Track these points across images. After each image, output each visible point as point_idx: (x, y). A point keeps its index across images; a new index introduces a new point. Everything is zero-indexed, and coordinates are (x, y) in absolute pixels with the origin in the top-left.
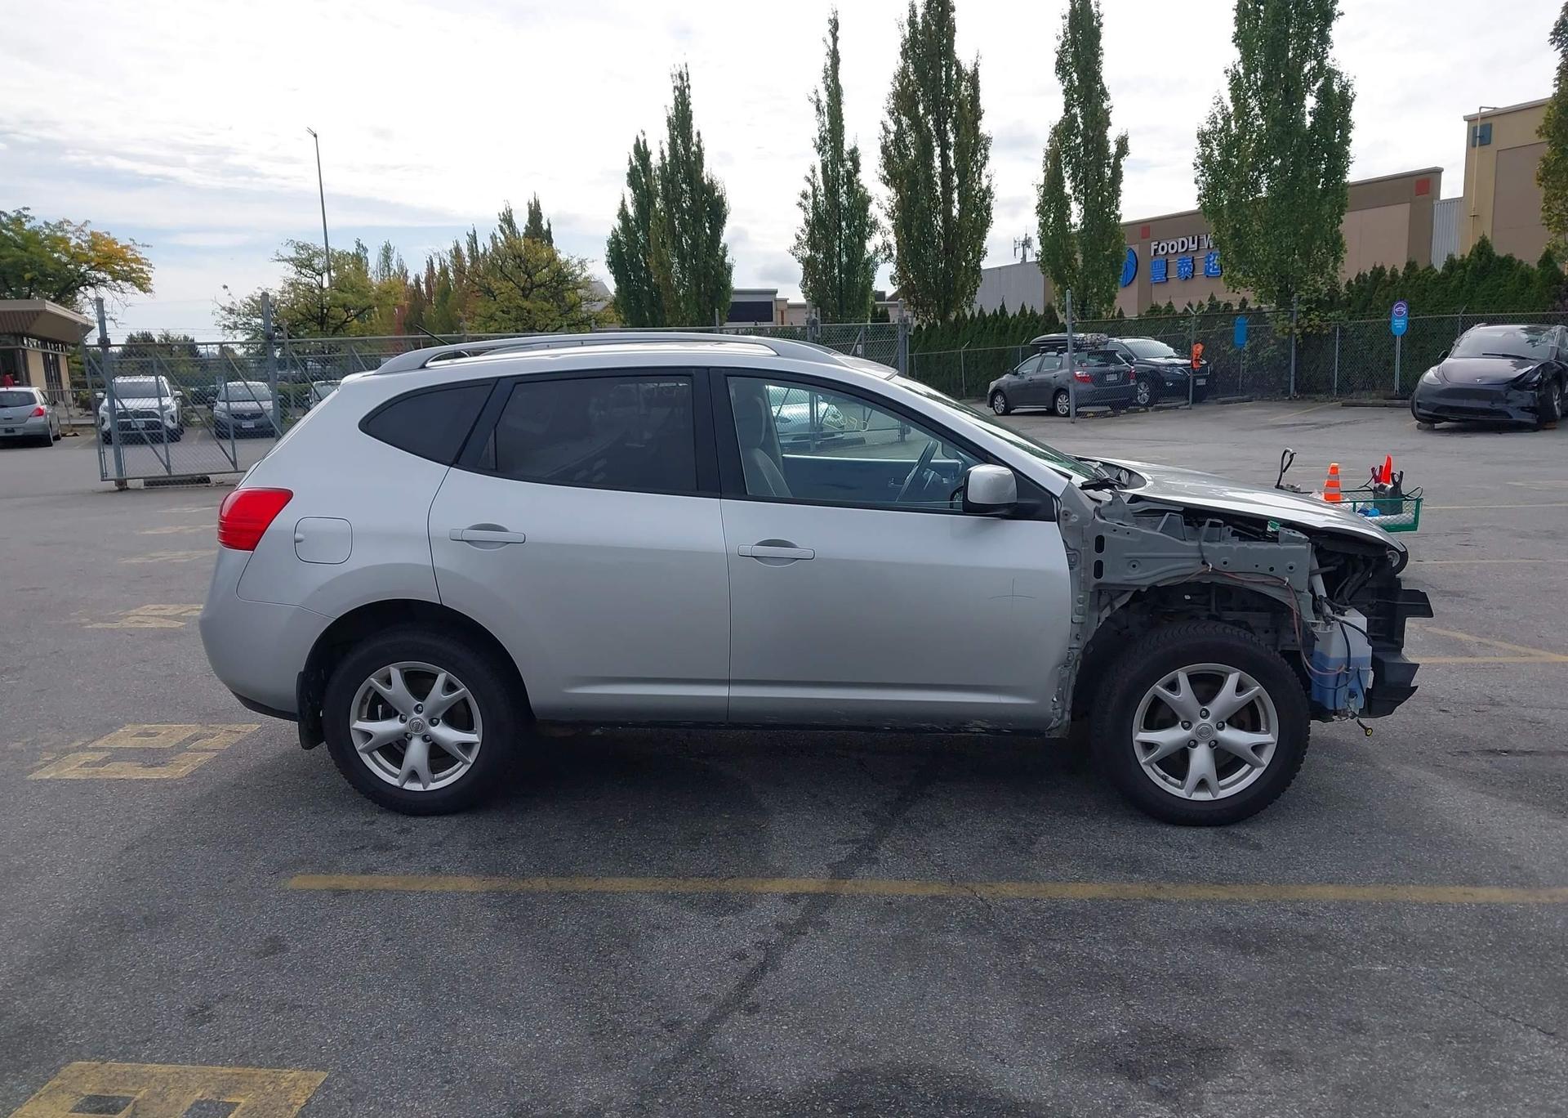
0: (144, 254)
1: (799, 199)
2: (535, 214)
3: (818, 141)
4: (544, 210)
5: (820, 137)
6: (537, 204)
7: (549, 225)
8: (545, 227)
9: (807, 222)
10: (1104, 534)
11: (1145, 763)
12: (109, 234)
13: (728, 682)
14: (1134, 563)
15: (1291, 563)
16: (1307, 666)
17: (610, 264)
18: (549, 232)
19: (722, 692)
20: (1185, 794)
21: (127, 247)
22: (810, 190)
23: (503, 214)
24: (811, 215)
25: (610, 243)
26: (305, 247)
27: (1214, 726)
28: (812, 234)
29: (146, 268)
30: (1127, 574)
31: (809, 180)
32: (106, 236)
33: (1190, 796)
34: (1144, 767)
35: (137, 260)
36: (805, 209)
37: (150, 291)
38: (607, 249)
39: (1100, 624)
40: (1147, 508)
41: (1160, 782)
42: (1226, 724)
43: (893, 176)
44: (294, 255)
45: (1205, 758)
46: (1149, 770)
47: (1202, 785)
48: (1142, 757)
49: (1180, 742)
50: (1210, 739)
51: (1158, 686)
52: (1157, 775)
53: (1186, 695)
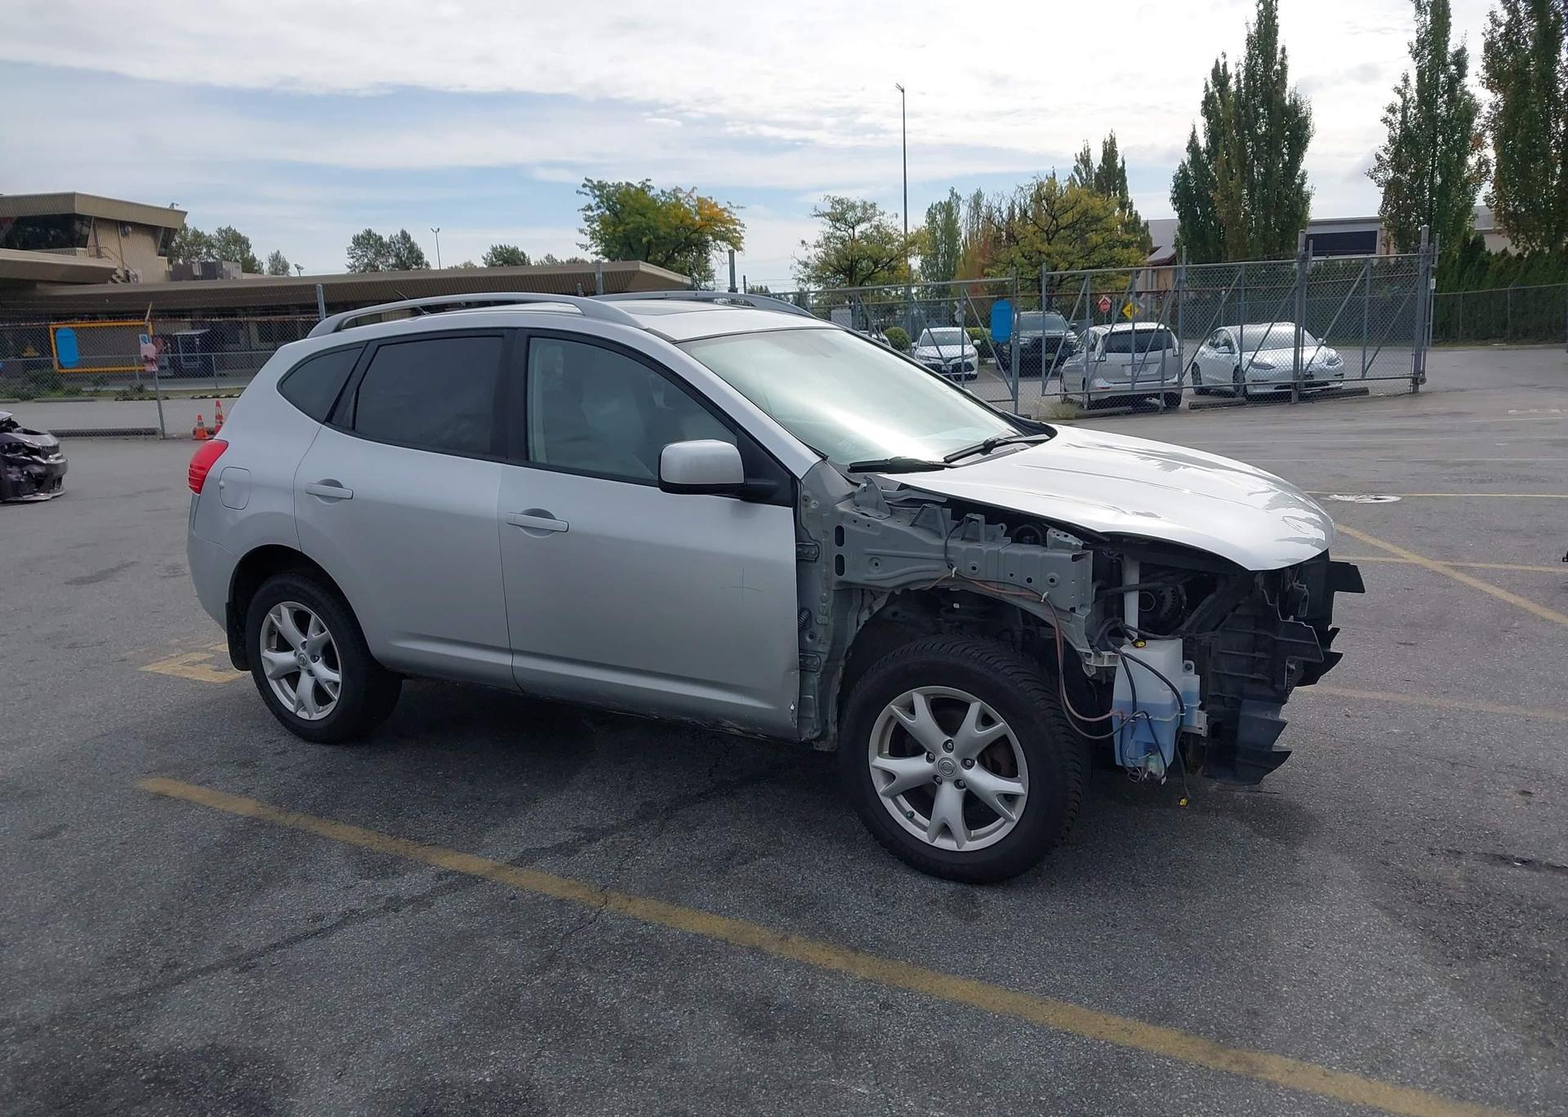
0: (738, 215)
1: (1385, 114)
2: (1110, 152)
3: (1415, 45)
4: (1119, 148)
5: (1418, 41)
6: (1113, 142)
7: (1124, 163)
8: (1120, 165)
9: (1392, 140)
10: (844, 525)
11: (884, 794)
12: (711, 198)
13: (512, 652)
14: (875, 560)
15: (1054, 575)
16: (1067, 707)
17: (1174, 200)
18: (1123, 170)
19: (505, 660)
20: (926, 837)
21: (725, 209)
22: (1399, 102)
23: (1081, 153)
24: (1398, 131)
25: (1176, 178)
26: (840, 202)
27: (958, 763)
28: (1397, 153)
29: (738, 228)
30: (869, 572)
31: (1399, 92)
32: (709, 200)
33: (933, 842)
34: (883, 799)
35: (733, 222)
36: (1391, 124)
37: (741, 249)
38: (1173, 184)
39: (859, 628)
40: (909, 497)
41: (900, 819)
42: (976, 762)
43: (1496, 78)
44: (829, 210)
45: (949, 800)
46: (889, 804)
47: (945, 830)
48: (881, 787)
49: (924, 775)
50: (955, 777)
51: (892, 706)
52: (899, 811)
53: (923, 721)
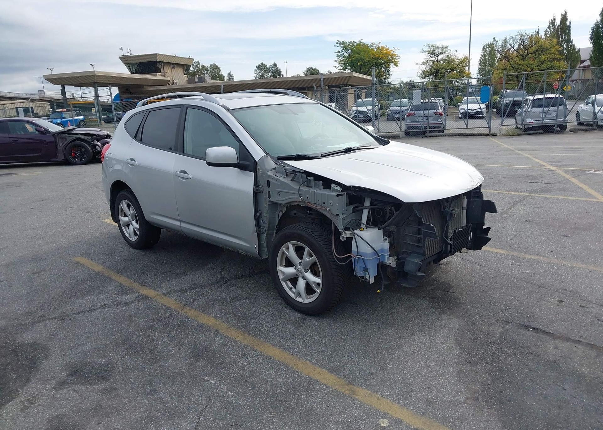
0: (397, 52)
2: (564, 19)
4: (569, 17)
6: (566, 14)
7: (570, 23)
8: (568, 24)
10: (270, 180)
12: (387, 46)
13: (180, 221)
14: (279, 193)
15: (331, 201)
16: (334, 253)
17: (591, 39)
18: (569, 26)
19: (178, 223)
20: (294, 297)
21: (392, 50)
23: (551, 20)
25: (593, 28)
26: (433, 46)
27: (303, 270)
29: (397, 58)
30: (278, 198)
32: (386, 47)
33: (296, 299)
34: (282, 281)
35: (395, 55)
37: (398, 66)
38: (591, 31)
39: (279, 218)
40: (293, 170)
41: (287, 289)
42: (309, 270)
44: (427, 49)
45: (301, 283)
46: (283, 284)
47: (299, 295)
48: (281, 277)
49: (293, 274)
50: (302, 276)
51: (283, 248)
52: (286, 286)
53: (292, 254)
